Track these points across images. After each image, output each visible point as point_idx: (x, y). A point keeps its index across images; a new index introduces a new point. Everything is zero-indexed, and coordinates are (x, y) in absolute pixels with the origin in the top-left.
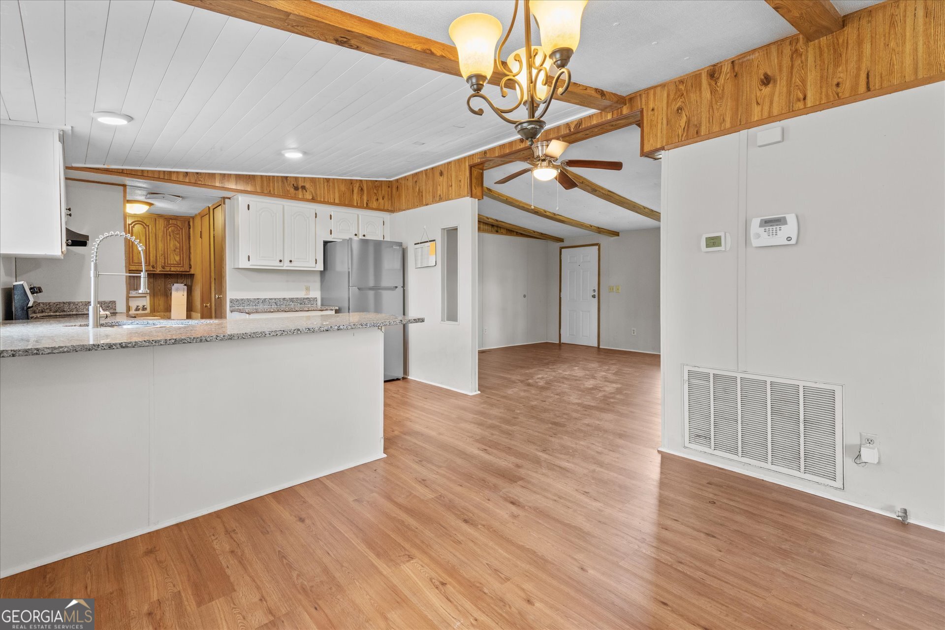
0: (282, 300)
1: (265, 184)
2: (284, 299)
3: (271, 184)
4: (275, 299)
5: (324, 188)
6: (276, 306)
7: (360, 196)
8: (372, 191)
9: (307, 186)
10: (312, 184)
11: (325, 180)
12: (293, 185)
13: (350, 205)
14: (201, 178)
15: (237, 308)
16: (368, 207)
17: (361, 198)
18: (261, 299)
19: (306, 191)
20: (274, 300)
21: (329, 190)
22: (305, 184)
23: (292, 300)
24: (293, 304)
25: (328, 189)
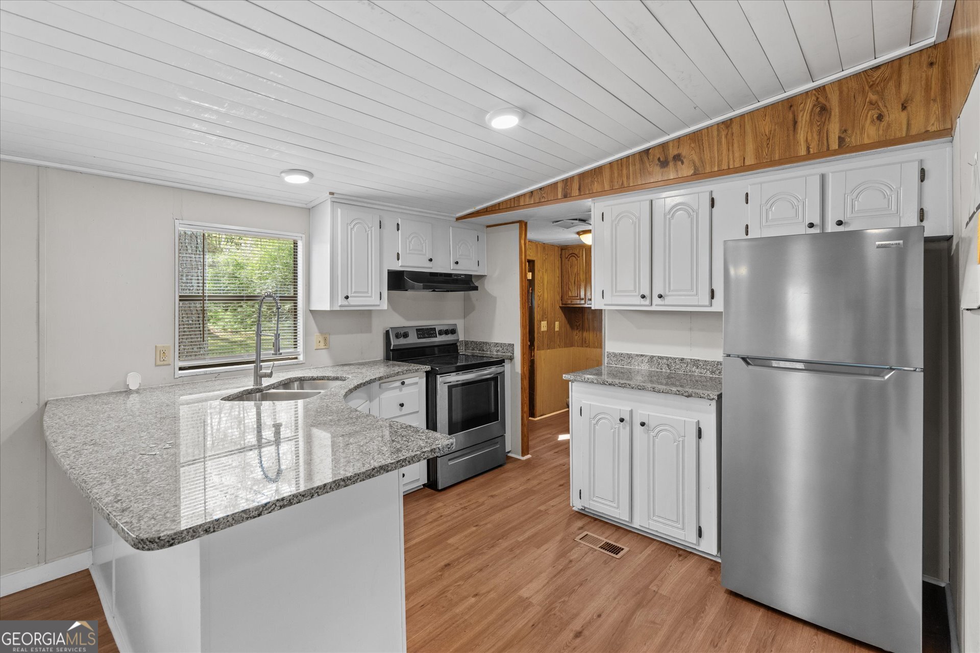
0: (678, 362)
1: (616, 175)
2: (682, 359)
3: (625, 172)
4: (668, 359)
5: (719, 142)
6: (669, 371)
7: (815, 129)
8: (859, 99)
9: (684, 151)
10: (693, 145)
11: (723, 126)
12: (659, 159)
13: (790, 158)
14: (544, 193)
15: (615, 366)
16: (844, 147)
17: (820, 132)
18: (646, 356)
19: (683, 163)
20: (665, 361)
21: (730, 144)
22: (680, 151)
23: (696, 363)
24: (697, 371)
25: (728, 143)
